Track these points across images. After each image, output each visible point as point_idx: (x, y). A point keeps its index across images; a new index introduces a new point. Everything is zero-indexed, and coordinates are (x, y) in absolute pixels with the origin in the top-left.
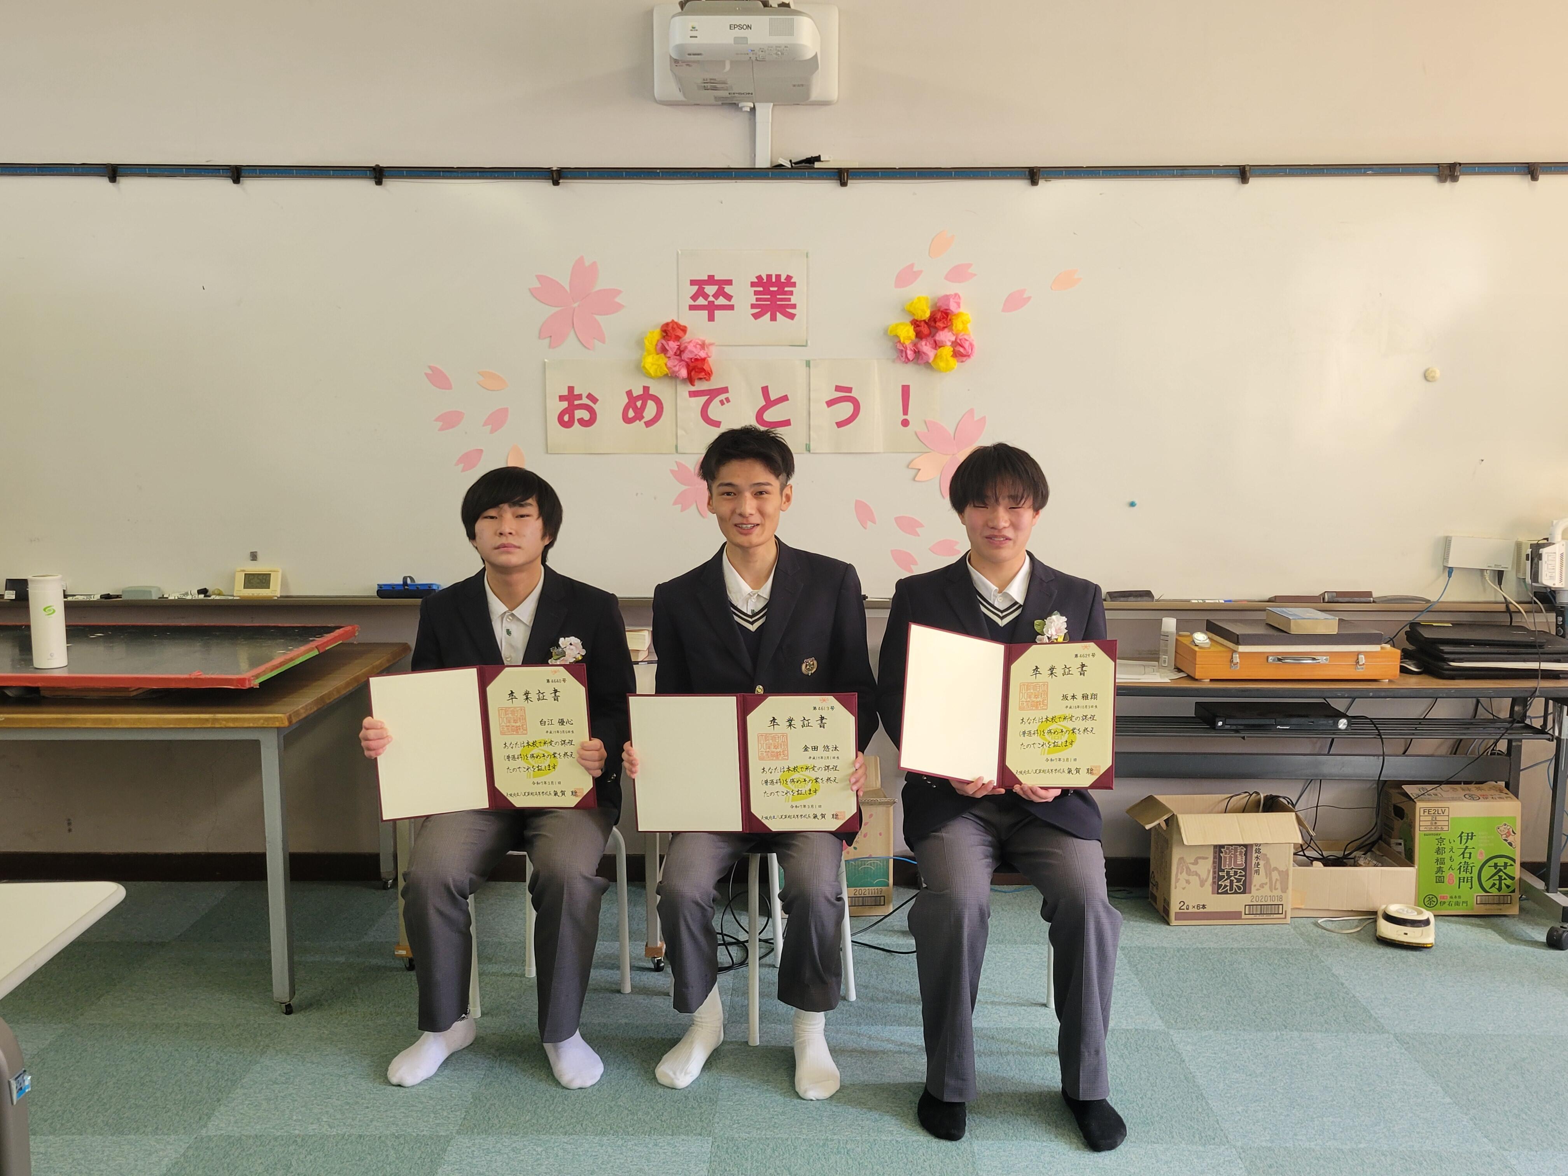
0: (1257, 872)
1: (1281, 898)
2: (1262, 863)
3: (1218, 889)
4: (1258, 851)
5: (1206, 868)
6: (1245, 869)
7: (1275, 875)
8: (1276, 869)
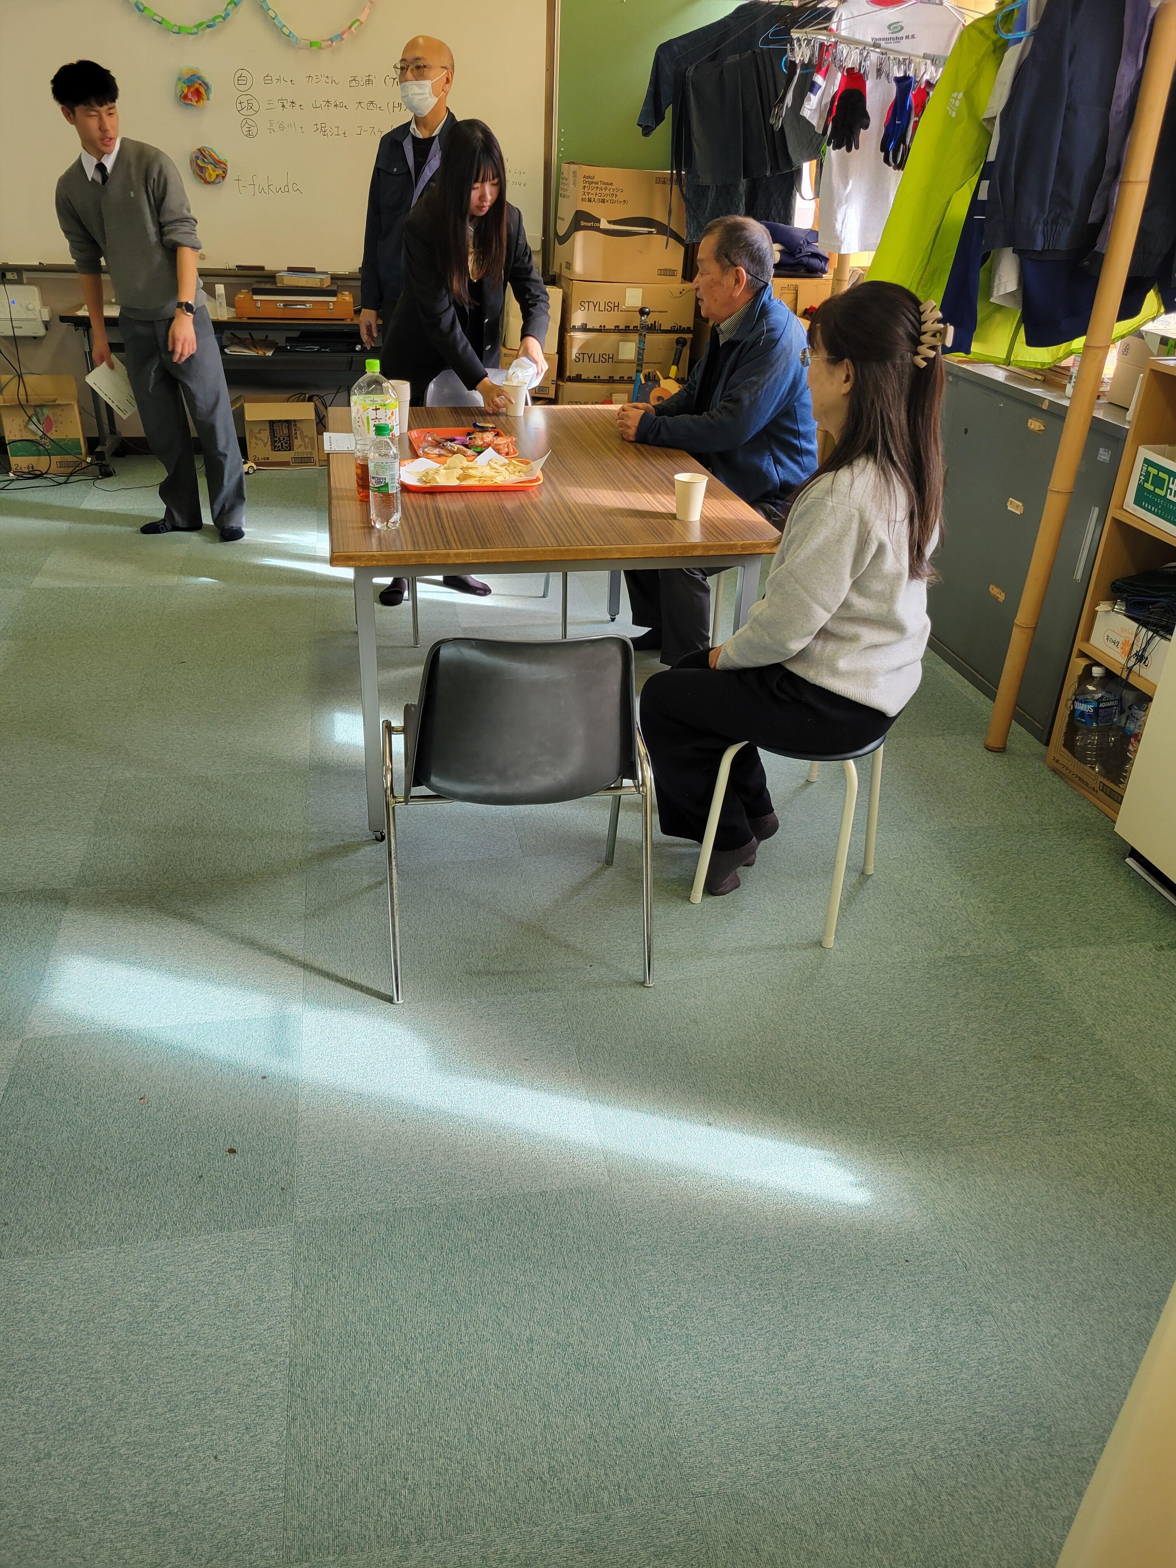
0: (296, 438)
1: (311, 453)
2: (298, 433)
3: (274, 448)
4: (295, 425)
5: (266, 435)
6: (289, 436)
7: (307, 440)
8: (306, 436)
